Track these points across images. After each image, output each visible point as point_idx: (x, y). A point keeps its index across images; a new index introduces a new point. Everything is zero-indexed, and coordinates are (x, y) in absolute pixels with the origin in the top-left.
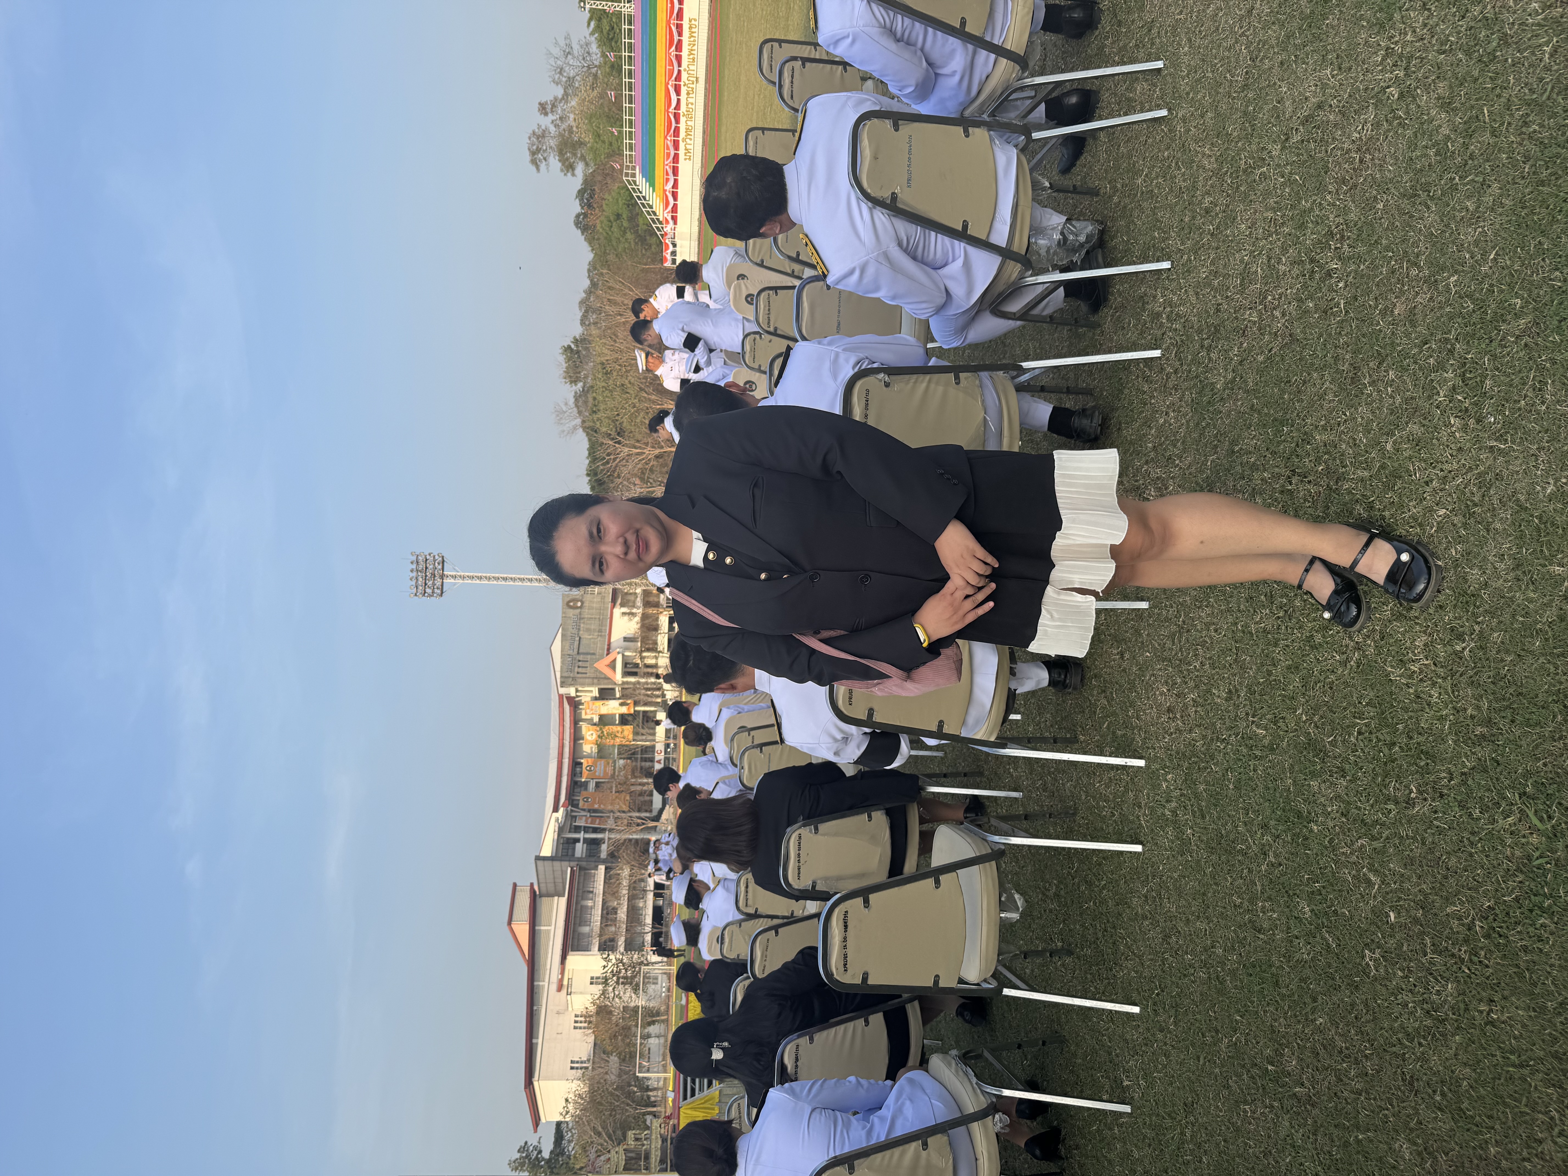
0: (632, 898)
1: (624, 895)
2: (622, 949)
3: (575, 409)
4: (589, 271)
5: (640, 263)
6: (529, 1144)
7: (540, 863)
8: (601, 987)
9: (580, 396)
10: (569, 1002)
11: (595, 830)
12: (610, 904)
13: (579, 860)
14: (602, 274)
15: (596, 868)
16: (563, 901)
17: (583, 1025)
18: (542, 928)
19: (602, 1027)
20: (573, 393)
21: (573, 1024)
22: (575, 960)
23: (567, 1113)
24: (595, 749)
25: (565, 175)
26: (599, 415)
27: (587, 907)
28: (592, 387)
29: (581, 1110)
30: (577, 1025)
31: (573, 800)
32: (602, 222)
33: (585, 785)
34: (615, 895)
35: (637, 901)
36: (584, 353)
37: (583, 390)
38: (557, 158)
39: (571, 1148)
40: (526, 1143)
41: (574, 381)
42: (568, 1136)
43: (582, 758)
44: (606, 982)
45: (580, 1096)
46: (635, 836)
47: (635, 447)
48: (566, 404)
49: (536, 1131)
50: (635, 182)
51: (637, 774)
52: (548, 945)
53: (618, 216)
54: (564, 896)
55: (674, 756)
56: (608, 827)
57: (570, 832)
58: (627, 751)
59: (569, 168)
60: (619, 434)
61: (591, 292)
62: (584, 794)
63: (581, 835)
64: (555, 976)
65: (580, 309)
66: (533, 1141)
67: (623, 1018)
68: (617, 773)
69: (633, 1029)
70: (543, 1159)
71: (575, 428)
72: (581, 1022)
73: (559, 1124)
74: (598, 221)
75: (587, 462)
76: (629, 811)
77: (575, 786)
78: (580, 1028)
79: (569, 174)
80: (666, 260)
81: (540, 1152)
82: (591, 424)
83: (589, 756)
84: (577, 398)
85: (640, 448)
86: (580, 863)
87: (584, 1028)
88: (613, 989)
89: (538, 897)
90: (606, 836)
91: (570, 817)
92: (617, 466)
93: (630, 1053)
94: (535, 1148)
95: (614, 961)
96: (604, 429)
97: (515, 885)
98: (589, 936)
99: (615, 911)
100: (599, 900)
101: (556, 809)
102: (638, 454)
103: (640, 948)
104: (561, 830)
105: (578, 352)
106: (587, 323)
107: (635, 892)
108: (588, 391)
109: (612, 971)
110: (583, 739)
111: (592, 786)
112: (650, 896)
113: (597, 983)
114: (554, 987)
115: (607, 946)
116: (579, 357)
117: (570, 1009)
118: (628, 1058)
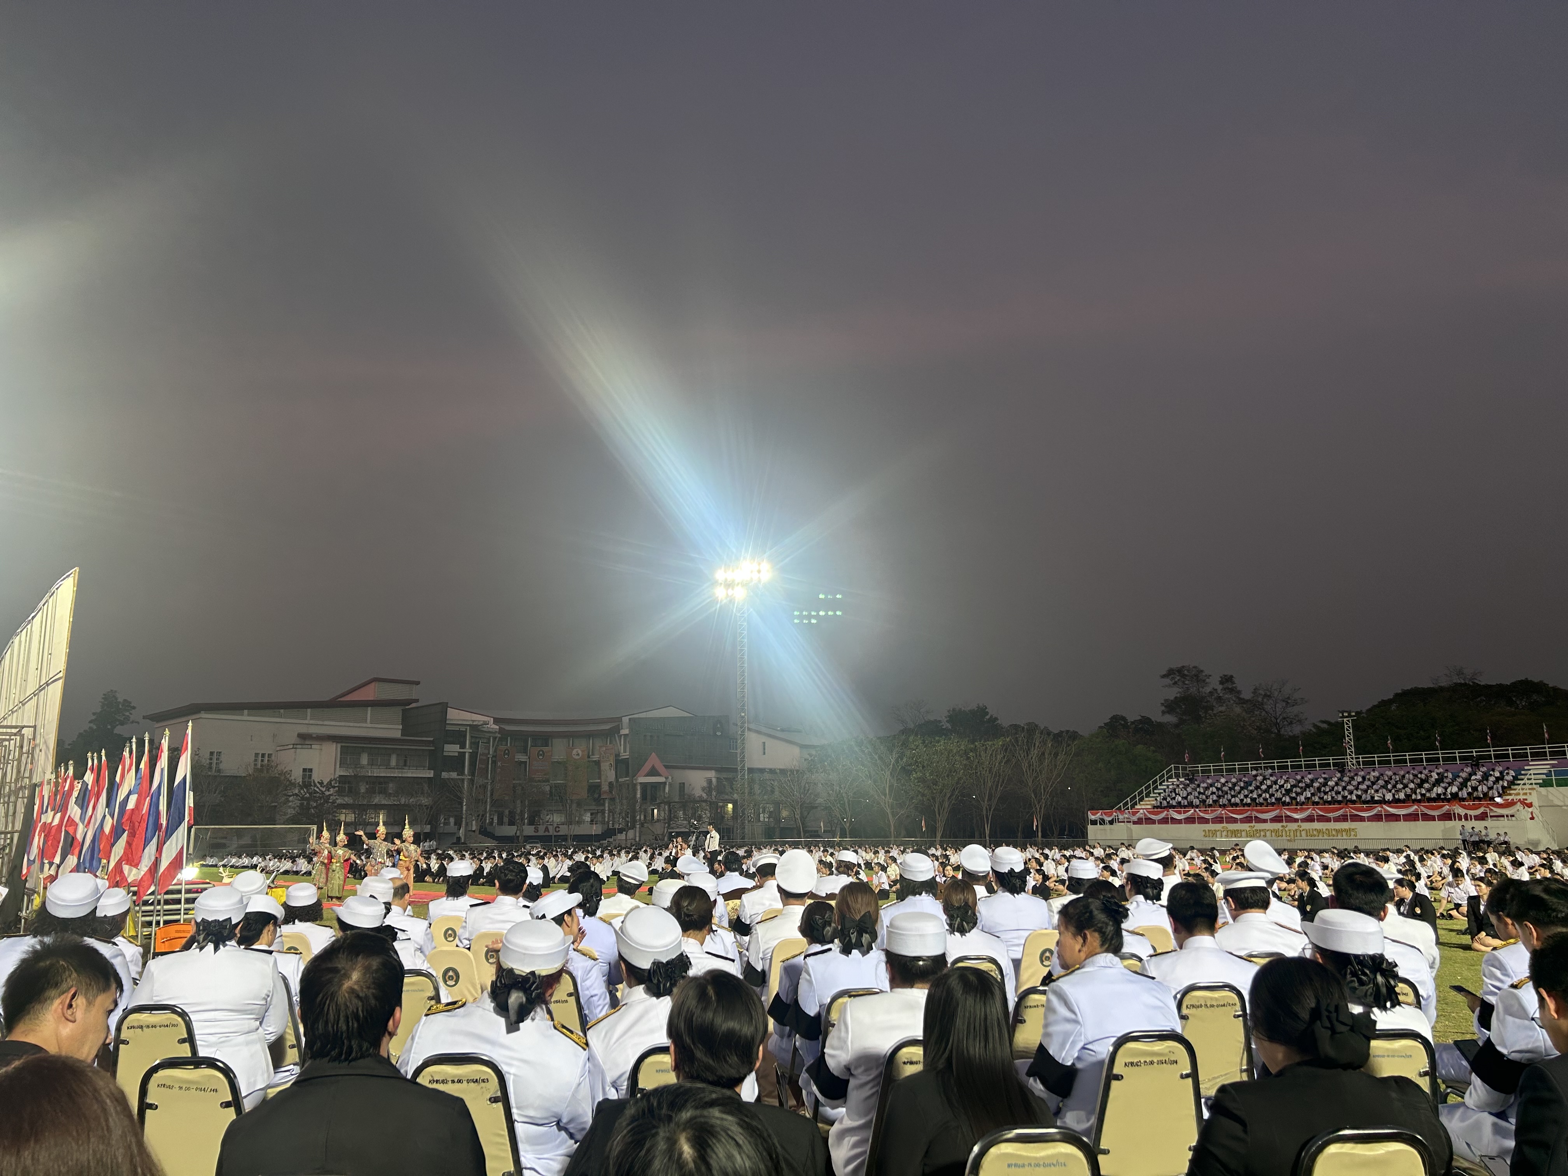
4: (1068, 731)
5: (1087, 786)
7: (440, 708)
8: (300, 780)
10: (288, 747)
11: (473, 764)
12: (390, 785)
13: (441, 749)
14: (1069, 745)
15: (430, 768)
16: (397, 735)
17: (259, 763)
18: (369, 714)
19: (254, 783)
20: (938, 719)
21: (261, 752)
22: (332, 751)
24: (562, 758)
25: (1162, 704)
27: (390, 760)
30: (260, 756)
31: (506, 739)
33: (523, 750)
34: (401, 791)
37: (944, 729)
38: (1178, 695)
40: (133, 708)
41: (951, 719)
43: (552, 745)
44: (305, 785)
46: (465, 808)
48: (927, 712)
50: (1171, 777)
51: (534, 807)
52: (350, 721)
53: (1131, 761)
54: (402, 735)
56: (476, 778)
57: (472, 737)
58: (559, 794)
59: (1170, 707)
60: (903, 768)
61: (1047, 734)
62: (514, 750)
63: (468, 749)
64: (314, 730)
65: (1027, 724)
66: (136, 715)
67: (262, 808)
68: (535, 784)
70: (113, 727)
72: (262, 761)
74: (1123, 740)
76: (493, 800)
77: (523, 740)
78: (256, 760)
79: (1163, 708)
80: (1094, 814)
83: (554, 752)
87: (255, 765)
89: (403, 708)
90: (467, 776)
91: (488, 736)
94: (127, 718)
97: (418, 683)
98: (357, 765)
100: (396, 774)
101: (498, 721)
102: (884, 789)
104: (474, 728)
105: (984, 722)
106: (1015, 731)
109: (316, 792)
110: (573, 745)
111: (522, 757)
113: (304, 777)
114: (304, 730)
115: (344, 785)
116: (979, 724)
117: (278, 748)
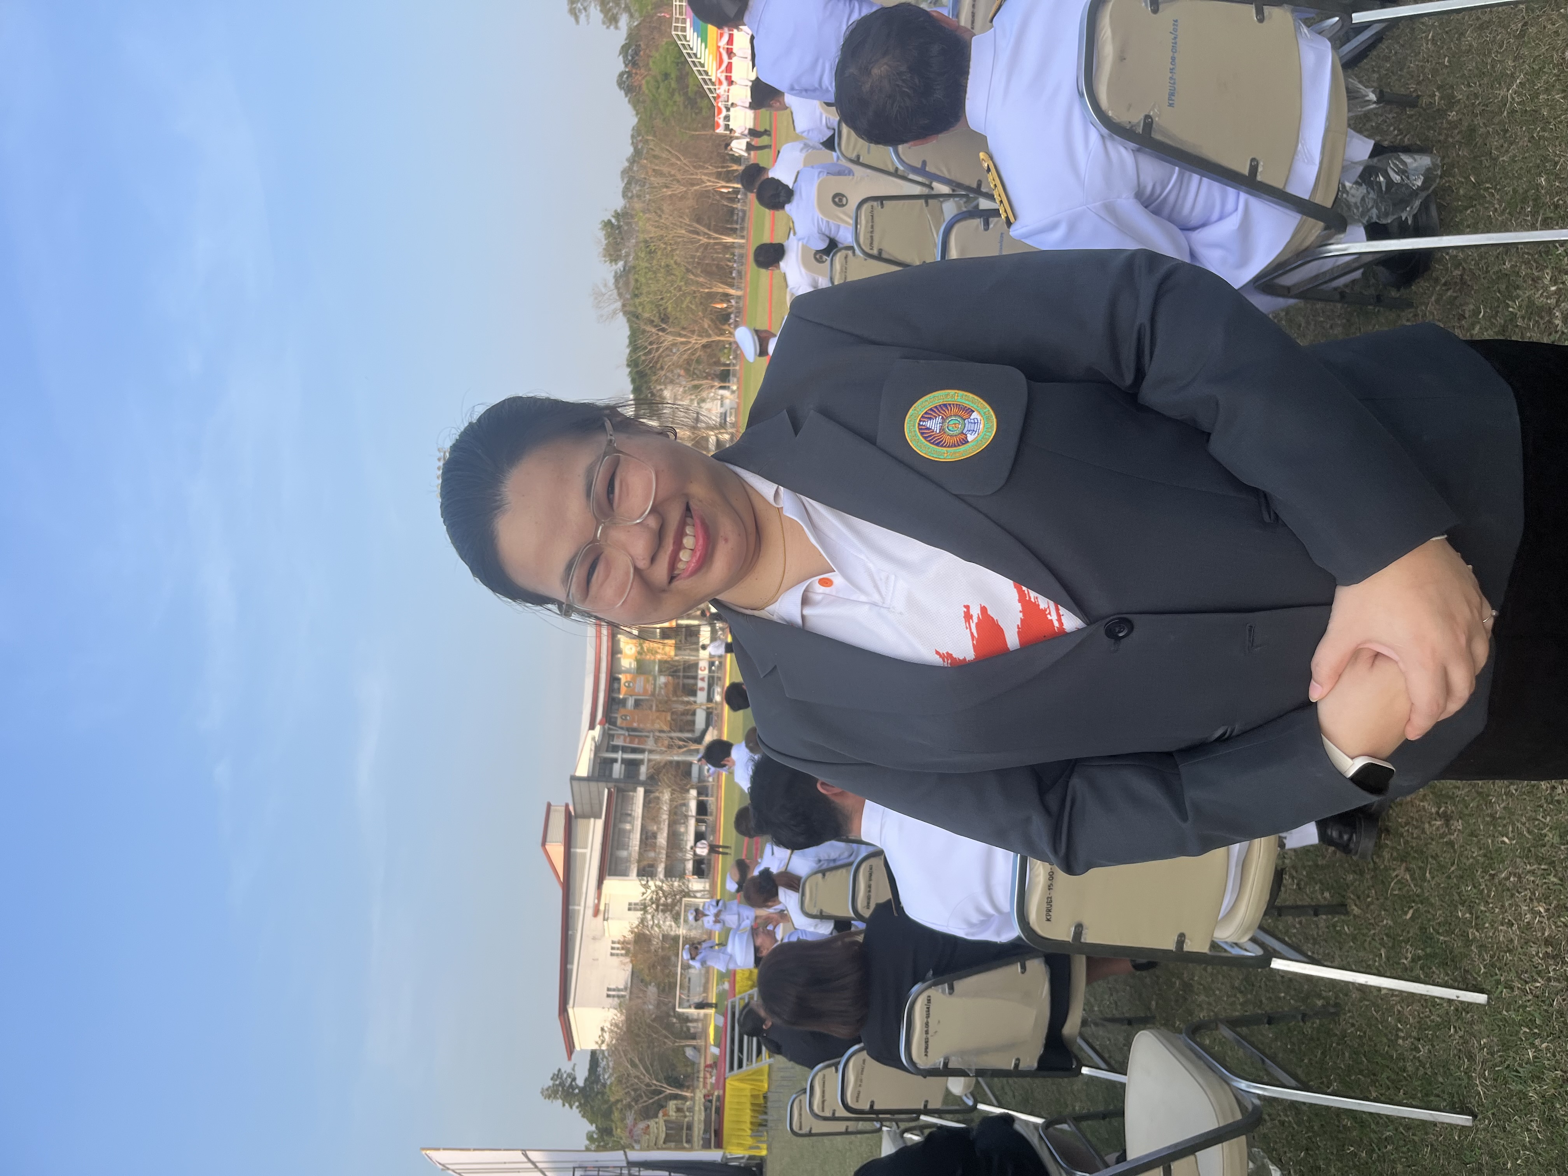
0: (672, 824)
1: (664, 820)
2: (661, 875)
3: (615, 291)
4: (633, 137)
5: (689, 129)
6: (563, 1071)
7: (575, 783)
8: (639, 914)
9: (621, 276)
10: (606, 928)
11: (634, 750)
12: (650, 828)
13: (617, 781)
14: (647, 141)
15: (635, 790)
16: (600, 823)
17: (618, 952)
18: (579, 850)
19: (640, 956)
20: (613, 273)
21: (610, 951)
22: (611, 884)
23: (603, 1042)
24: (634, 665)
25: (608, 27)
26: (643, 299)
27: (624, 831)
28: (634, 267)
29: (617, 1040)
30: (614, 951)
31: (611, 718)
32: (648, 82)
33: (623, 702)
34: (655, 819)
35: (678, 826)
36: (626, 228)
37: (624, 269)
38: (599, 8)
39: (608, 1077)
40: (559, 1070)
41: (614, 259)
42: (603, 1064)
43: (620, 673)
44: (644, 908)
45: (616, 1025)
46: (676, 758)
47: (680, 335)
48: (605, 285)
49: (570, 1058)
50: (685, 37)
51: (679, 693)
52: (583, 868)
53: (666, 76)
54: (600, 817)
55: (719, 675)
56: (648, 747)
57: (607, 751)
58: (668, 668)
59: (612, 20)
60: (663, 320)
61: (634, 161)
62: (622, 711)
63: (619, 755)
64: (591, 900)
65: (623, 180)
66: (567, 1067)
67: (663, 948)
68: (657, 692)
69: (673, 958)
70: (577, 1087)
71: (614, 313)
72: (618, 949)
73: (593, 1053)
74: (644, 82)
75: (628, 351)
76: (670, 732)
77: (613, 703)
78: (617, 955)
79: (612, 27)
80: (718, 126)
81: (574, 1079)
82: (632, 309)
83: (627, 671)
84: (617, 278)
85: (685, 336)
86: (618, 784)
87: (622, 955)
88: (653, 917)
89: (573, 820)
90: (645, 756)
91: (607, 736)
92: (659, 357)
93: (670, 983)
94: (569, 1075)
95: (653, 888)
96: (646, 315)
97: (549, 806)
98: (628, 860)
99: (654, 836)
100: (638, 823)
101: (592, 727)
102: (682, 343)
103: (682, 876)
104: (598, 749)
105: (619, 227)
106: (630, 195)
107: (677, 816)
108: (629, 271)
109: (652, 898)
110: (620, 652)
111: (630, 703)
112: (692, 822)
113: (636, 910)
114: (590, 912)
115: (647, 872)
116: (620, 232)
117: (607, 934)
118: (667, 988)
